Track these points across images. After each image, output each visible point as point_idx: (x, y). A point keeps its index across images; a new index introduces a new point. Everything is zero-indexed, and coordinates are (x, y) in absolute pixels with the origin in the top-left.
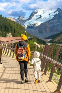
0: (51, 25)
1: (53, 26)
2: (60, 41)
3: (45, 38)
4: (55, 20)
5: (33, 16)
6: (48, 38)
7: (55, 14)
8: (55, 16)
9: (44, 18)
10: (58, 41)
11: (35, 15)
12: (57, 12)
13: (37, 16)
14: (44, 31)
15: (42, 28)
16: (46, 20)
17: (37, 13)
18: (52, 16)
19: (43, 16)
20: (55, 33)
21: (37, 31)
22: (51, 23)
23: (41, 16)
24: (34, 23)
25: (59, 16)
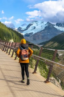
0: (43, 35)
1: (44, 35)
2: (50, 47)
3: (38, 44)
4: (46, 31)
5: (29, 27)
6: (40, 44)
7: (46, 26)
8: (46, 27)
9: (37, 29)
10: (48, 46)
11: (31, 26)
12: (47, 25)
13: (32, 27)
14: (37, 39)
15: (36, 36)
16: (39, 30)
17: (32, 25)
18: (43, 28)
19: (37, 27)
20: (45, 40)
21: (32, 38)
22: (42, 33)
23: (35, 28)
24: (29, 32)
25: (49, 27)
